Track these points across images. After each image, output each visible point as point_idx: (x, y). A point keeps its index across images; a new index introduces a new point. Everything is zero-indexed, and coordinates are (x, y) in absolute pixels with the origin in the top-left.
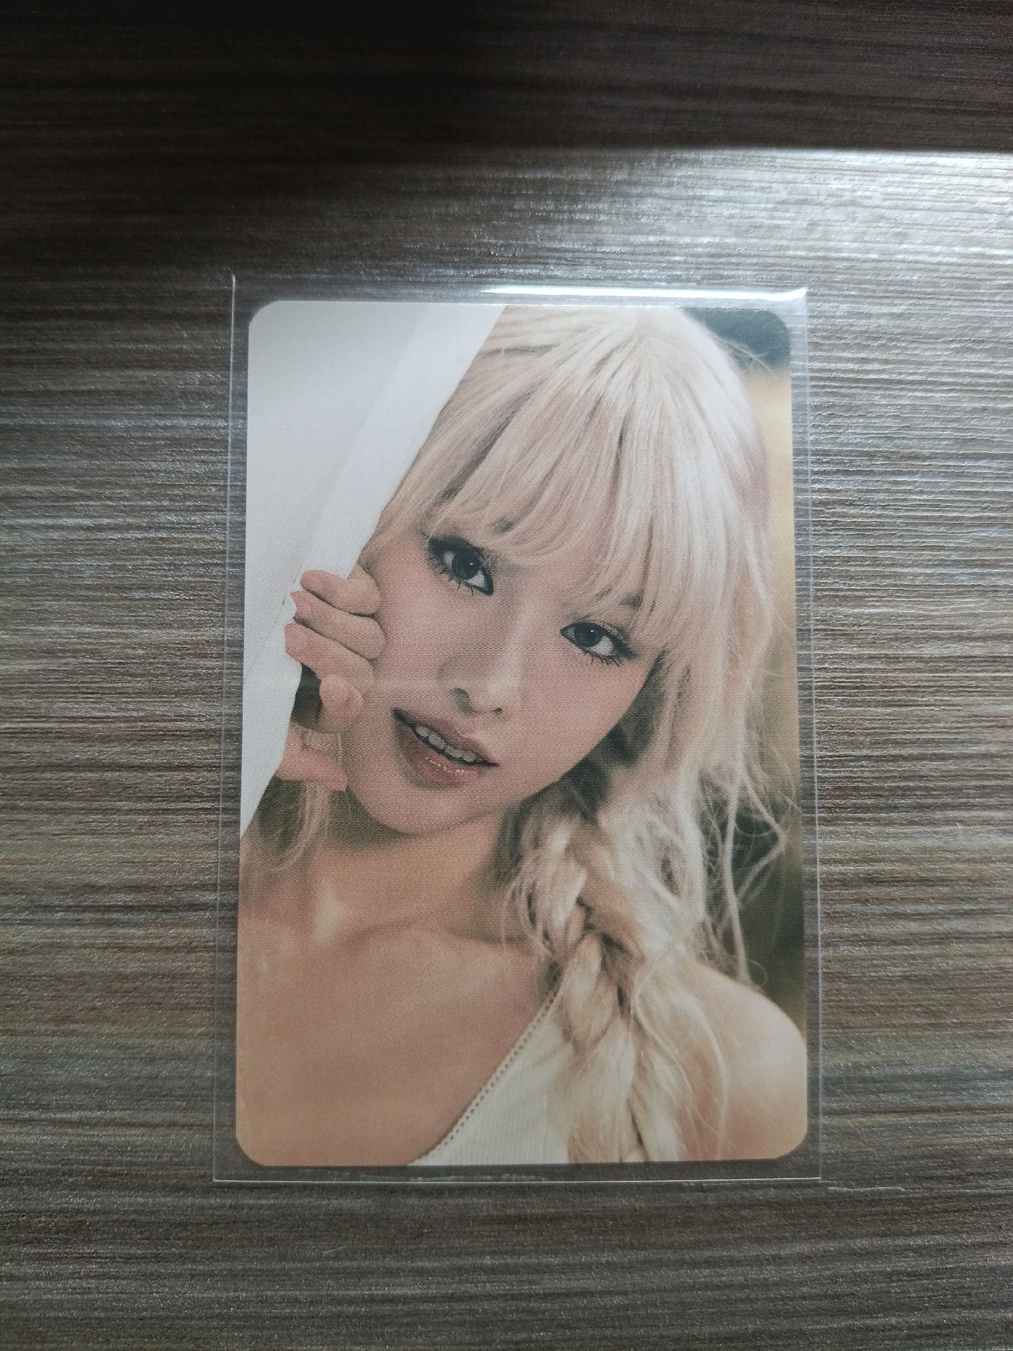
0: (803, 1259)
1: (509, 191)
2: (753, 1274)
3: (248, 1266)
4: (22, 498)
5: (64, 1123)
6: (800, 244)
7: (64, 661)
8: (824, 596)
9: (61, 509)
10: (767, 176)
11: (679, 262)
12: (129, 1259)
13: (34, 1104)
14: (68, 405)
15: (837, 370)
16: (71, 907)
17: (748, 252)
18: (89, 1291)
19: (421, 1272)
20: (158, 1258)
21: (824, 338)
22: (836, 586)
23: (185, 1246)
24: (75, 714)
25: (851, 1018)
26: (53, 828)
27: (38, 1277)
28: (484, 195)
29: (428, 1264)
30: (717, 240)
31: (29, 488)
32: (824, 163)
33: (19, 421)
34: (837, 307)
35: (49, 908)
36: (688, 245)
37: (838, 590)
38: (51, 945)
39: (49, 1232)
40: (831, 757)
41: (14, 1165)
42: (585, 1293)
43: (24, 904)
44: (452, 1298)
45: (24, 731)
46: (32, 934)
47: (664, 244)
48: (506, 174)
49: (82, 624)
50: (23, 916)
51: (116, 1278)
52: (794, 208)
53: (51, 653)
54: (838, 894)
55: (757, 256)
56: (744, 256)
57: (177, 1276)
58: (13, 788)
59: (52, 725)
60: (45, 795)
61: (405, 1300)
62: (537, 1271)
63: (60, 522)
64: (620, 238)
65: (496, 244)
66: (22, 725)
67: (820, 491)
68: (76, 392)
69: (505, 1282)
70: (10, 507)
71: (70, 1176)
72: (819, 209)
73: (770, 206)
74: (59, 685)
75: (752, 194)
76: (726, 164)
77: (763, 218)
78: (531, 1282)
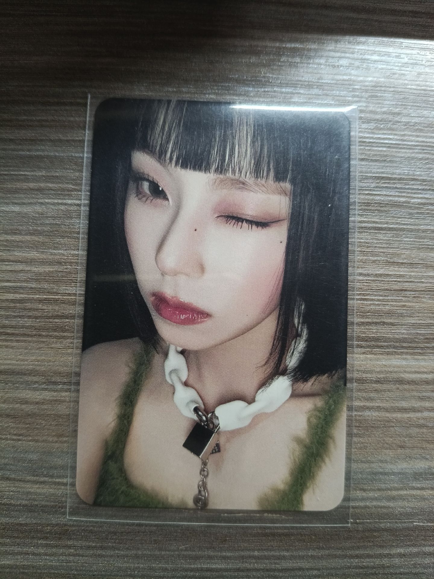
0: (401, 555)
1: (279, 53)
2: (378, 562)
3: (145, 552)
4: (47, 189)
5: (59, 484)
6: (414, 83)
7: (65, 267)
8: (423, 248)
9: (65, 195)
10: (400, 51)
11: (358, 89)
12: (89, 548)
13: (47, 474)
14: (69, 146)
15: (430, 142)
16: (66, 383)
17: (390, 86)
18: (70, 562)
19: (225, 558)
20: (102, 548)
21: (424, 127)
22: (428, 243)
23: (115, 542)
24: (70, 292)
25: (428, 445)
26: (58, 345)
27: (46, 554)
28: (267, 54)
29: (229, 554)
30: (375, 79)
31: (50, 185)
32: (425, 46)
33: (46, 153)
34: (430, 113)
35: (55, 383)
36: (361, 81)
37: (429, 245)
38: (56, 401)
39: (52, 534)
40: (423, 324)
41: (36, 503)
42: (300, 569)
43: (44, 381)
44: (239, 570)
45: (46, 299)
46: (47, 395)
47: (350, 80)
48: (277, 44)
49: (74, 250)
50: (43, 386)
51: (83, 556)
52: (411, 66)
53: (59, 263)
54: (424, 388)
55: (394, 87)
56: (388, 87)
57: (111, 556)
58: (39, 326)
59: (59, 297)
60: (55, 330)
61: (217, 570)
62: (279, 559)
63: (65, 201)
64: (330, 77)
65: (272, 77)
66: (45, 297)
67: (421, 198)
68: (73, 141)
69: (264, 563)
70: (41, 194)
71: (62, 508)
72: (422, 67)
73: (400, 64)
74: (63, 278)
75: (392, 58)
76: (380, 44)
77: (397, 70)
78: (275, 563)
